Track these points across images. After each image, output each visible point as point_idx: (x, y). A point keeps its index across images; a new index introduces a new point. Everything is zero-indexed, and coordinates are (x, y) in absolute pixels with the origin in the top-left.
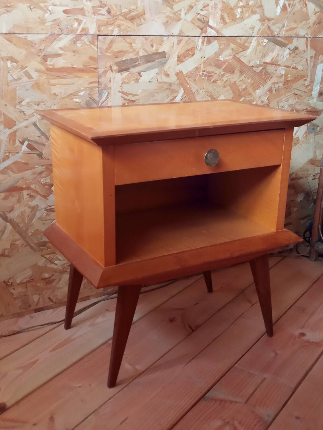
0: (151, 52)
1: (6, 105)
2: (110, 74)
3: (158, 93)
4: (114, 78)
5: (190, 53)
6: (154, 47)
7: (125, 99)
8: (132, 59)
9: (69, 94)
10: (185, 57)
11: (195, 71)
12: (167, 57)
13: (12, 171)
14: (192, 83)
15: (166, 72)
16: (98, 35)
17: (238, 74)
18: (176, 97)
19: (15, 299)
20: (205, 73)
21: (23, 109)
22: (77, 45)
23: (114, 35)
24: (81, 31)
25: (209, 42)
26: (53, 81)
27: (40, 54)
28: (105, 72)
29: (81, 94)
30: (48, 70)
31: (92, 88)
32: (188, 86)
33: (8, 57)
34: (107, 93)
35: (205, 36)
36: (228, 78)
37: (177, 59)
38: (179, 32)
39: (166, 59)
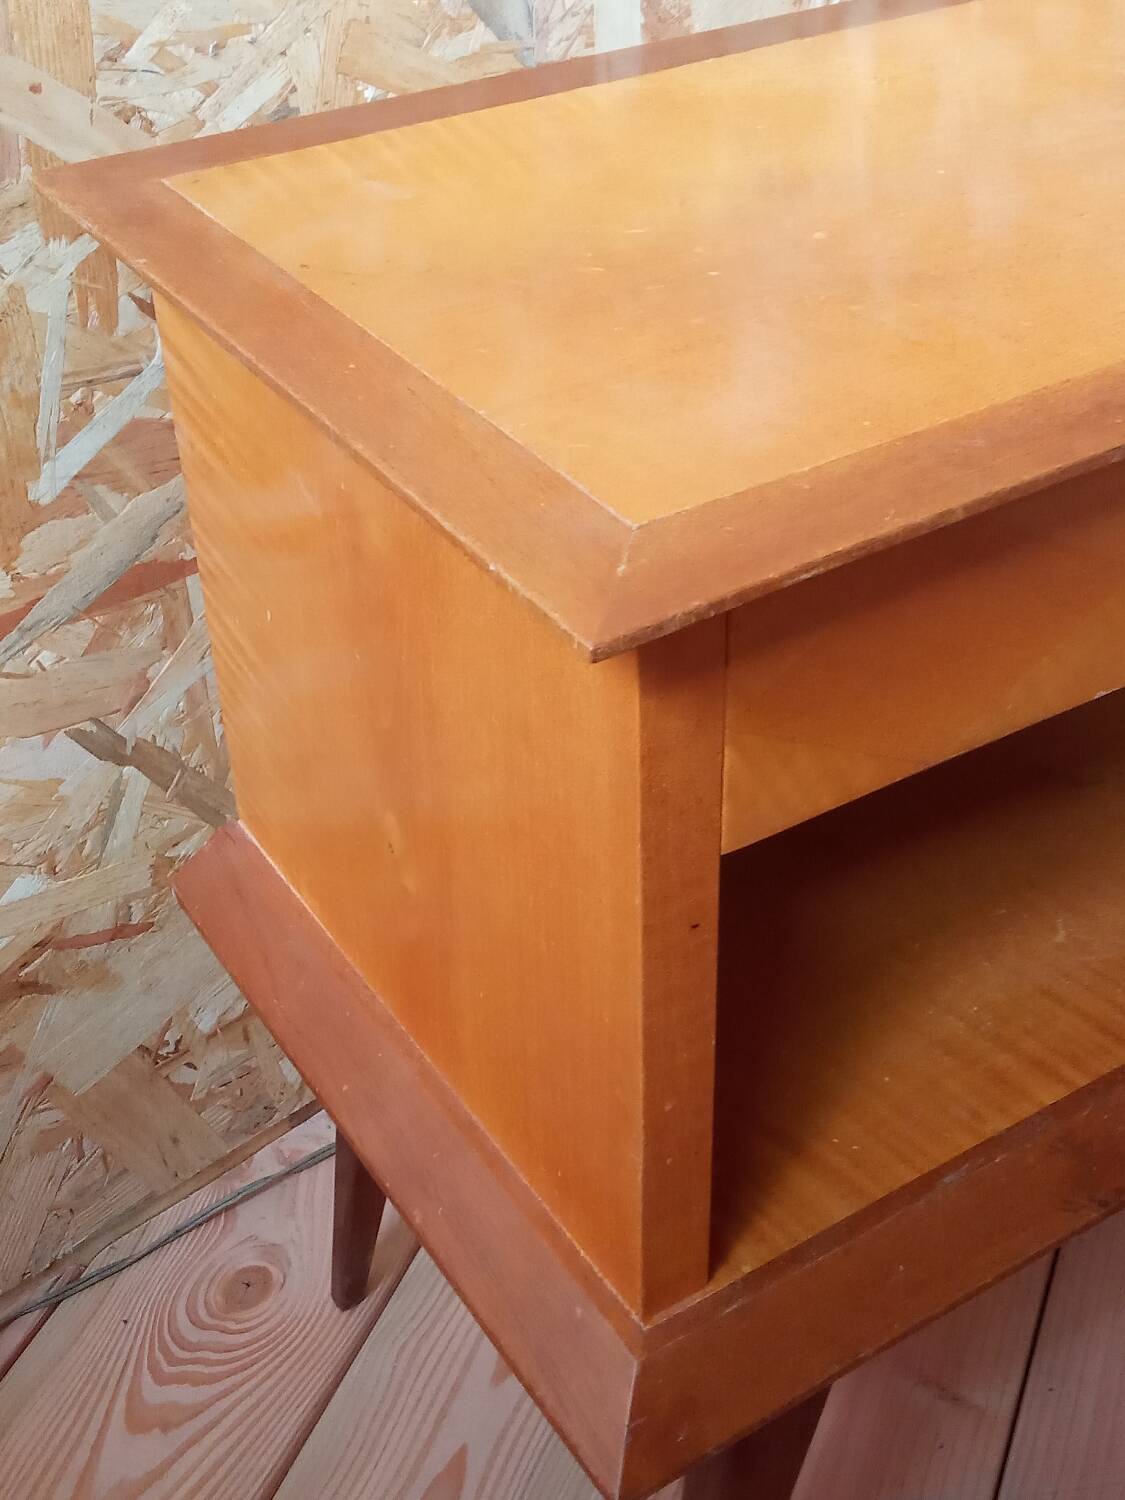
1: (35, 89)
13: (119, 484)
21: (136, 92)
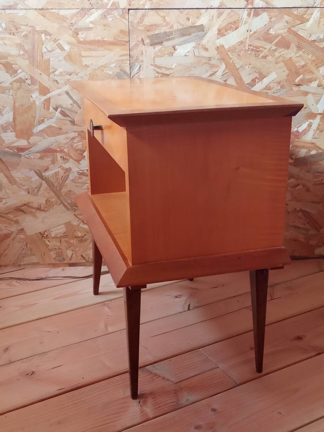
0: (187, 26)
1: (41, 74)
2: (141, 47)
3: (195, 67)
4: (146, 52)
5: (232, 26)
6: (190, 20)
7: (158, 73)
8: (165, 33)
9: (100, 66)
10: (226, 30)
11: (239, 45)
12: (205, 30)
13: (47, 134)
14: (235, 58)
15: (205, 46)
16: (129, 9)
17: (295, 49)
18: (216, 72)
19: (50, 250)
20: (251, 47)
21: (56, 78)
22: (107, 19)
23: (146, 9)
24: (111, 6)
25: (257, 15)
26: (84, 53)
27: (71, 27)
28: (137, 45)
29: (113, 65)
30: (79, 42)
31: (123, 61)
32: (231, 61)
33: (42, 30)
34: (138, 66)
35: (252, 7)
36: (282, 53)
37: (217, 33)
38: (219, 4)
39: (204, 32)
